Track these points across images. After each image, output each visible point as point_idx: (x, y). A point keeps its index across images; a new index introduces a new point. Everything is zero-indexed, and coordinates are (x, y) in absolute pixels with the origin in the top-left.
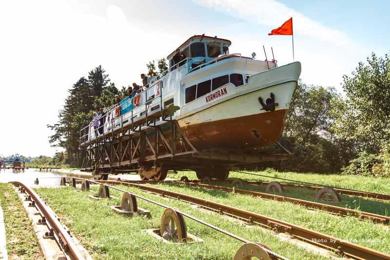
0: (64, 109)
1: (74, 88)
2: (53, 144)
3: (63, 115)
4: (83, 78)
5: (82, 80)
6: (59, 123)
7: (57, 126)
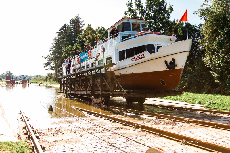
0: (53, 46)
1: (60, 31)
2: (46, 68)
3: (52, 50)
4: (65, 25)
5: (65, 26)
6: (50, 55)
7: (49, 57)
